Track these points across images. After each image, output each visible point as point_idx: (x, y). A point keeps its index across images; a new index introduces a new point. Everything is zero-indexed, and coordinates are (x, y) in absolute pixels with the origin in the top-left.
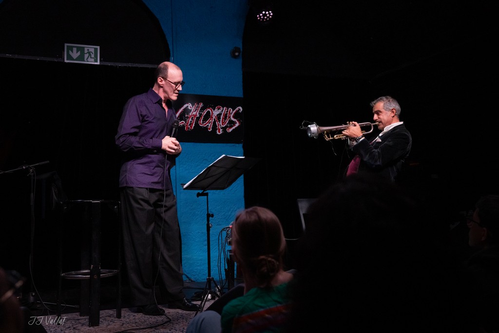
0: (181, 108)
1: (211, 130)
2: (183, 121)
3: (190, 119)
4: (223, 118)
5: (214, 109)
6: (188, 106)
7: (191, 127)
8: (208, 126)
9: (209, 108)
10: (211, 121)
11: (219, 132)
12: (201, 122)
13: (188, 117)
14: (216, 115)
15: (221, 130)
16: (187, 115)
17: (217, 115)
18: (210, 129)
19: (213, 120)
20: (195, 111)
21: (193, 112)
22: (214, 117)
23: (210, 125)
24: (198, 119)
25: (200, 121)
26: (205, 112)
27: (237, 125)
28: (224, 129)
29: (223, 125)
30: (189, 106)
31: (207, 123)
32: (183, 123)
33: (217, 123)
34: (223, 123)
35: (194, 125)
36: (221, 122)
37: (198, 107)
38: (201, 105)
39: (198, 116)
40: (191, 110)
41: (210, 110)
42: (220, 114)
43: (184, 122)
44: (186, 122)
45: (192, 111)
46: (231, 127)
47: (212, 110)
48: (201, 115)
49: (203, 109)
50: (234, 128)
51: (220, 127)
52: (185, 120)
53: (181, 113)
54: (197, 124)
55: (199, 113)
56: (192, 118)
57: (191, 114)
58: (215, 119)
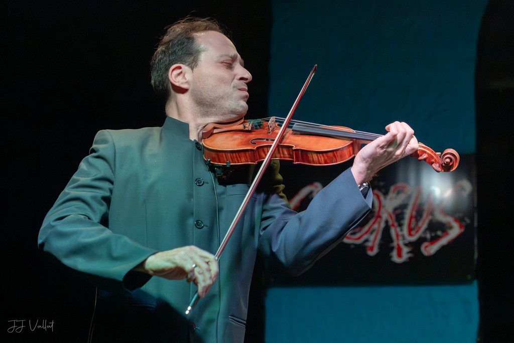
1: (376, 251)
4: (411, 217)
5: (386, 194)
8: (367, 241)
10: (376, 226)
11: (400, 255)
14: (390, 210)
15: (405, 250)
17: (395, 209)
18: (372, 249)
19: (383, 225)
22: (385, 216)
23: (372, 238)
27: (455, 231)
28: (415, 246)
29: (410, 234)
31: (366, 233)
33: (393, 232)
34: (410, 230)
36: (405, 228)
42: (403, 207)
46: (434, 240)
50: (444, 241)
51: (401, 243)
58: (387, 222)
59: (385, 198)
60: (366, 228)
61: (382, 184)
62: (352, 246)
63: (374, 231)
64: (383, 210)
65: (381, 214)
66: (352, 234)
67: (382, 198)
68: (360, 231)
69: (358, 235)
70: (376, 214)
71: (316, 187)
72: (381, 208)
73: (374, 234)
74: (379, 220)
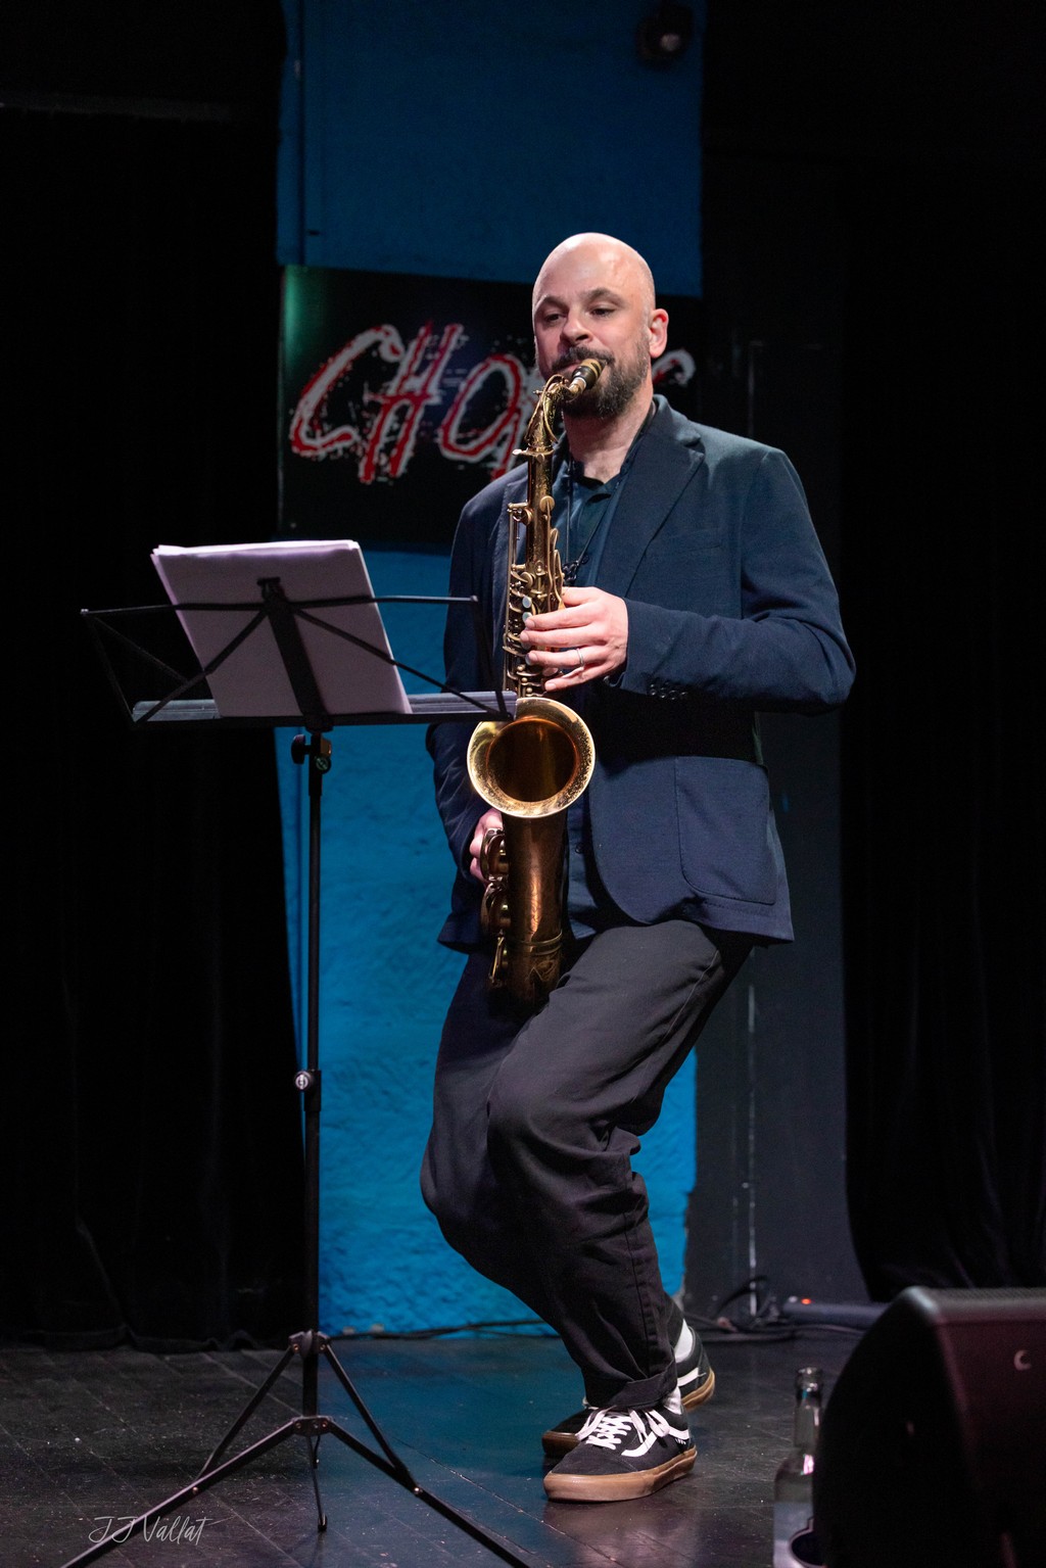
0: (335, 350)
2: (347, 429)
3: (391, 418)
6: (376, 345)
7: (395, 462)
8: (490, 458)
9: (499, 356)
10: (509, 429)
12: (453, 434)
13: (375, 408)
16: (374, 389)
20: (418, 373)
21: (405, 379)
24: (435, 416)
25: (447, 429)
26: (478, 378)
30: (387, 340)
31: (489, 441)
32: (346, 437)
35: (408, 453)
37: (435, 349)
38: (456, 337)
39: (435, 400)
40: (396, 365)
41: (505, 369)
43: (354, 432)
44: (363, 436)
45: (403, 370)
47: (514, 370)
48: (450, 395)
49: (464, 360)
52: (361, 425)
53: (337, 380)
54: (427, 449)
55: (442, 386)
56: (401, 413)
57: (392, 388)
59: (528, 373)
60: (489, 432)
61: (519, 341)
62: (461, 467)
63: (504, 438)
64: (523, 397)
65: (519, 405)
66: (459, 441)
67: (522, 371)
68: (476, 437)
69: (473, 445)
70: (509, 404)
71: (387, 334)
72: (522, 392)
73: (506, 445)
74: (515, 417)
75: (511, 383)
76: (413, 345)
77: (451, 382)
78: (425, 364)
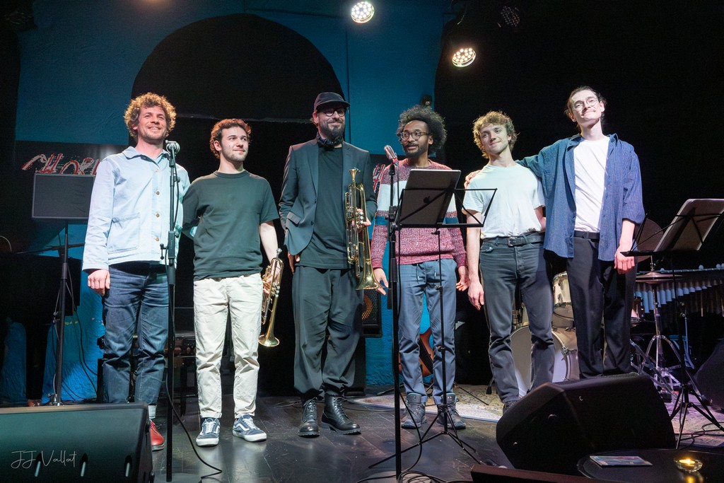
75: (75, 168)
76: (49, 159)
77: (60, 167)
78: (52, 163)
